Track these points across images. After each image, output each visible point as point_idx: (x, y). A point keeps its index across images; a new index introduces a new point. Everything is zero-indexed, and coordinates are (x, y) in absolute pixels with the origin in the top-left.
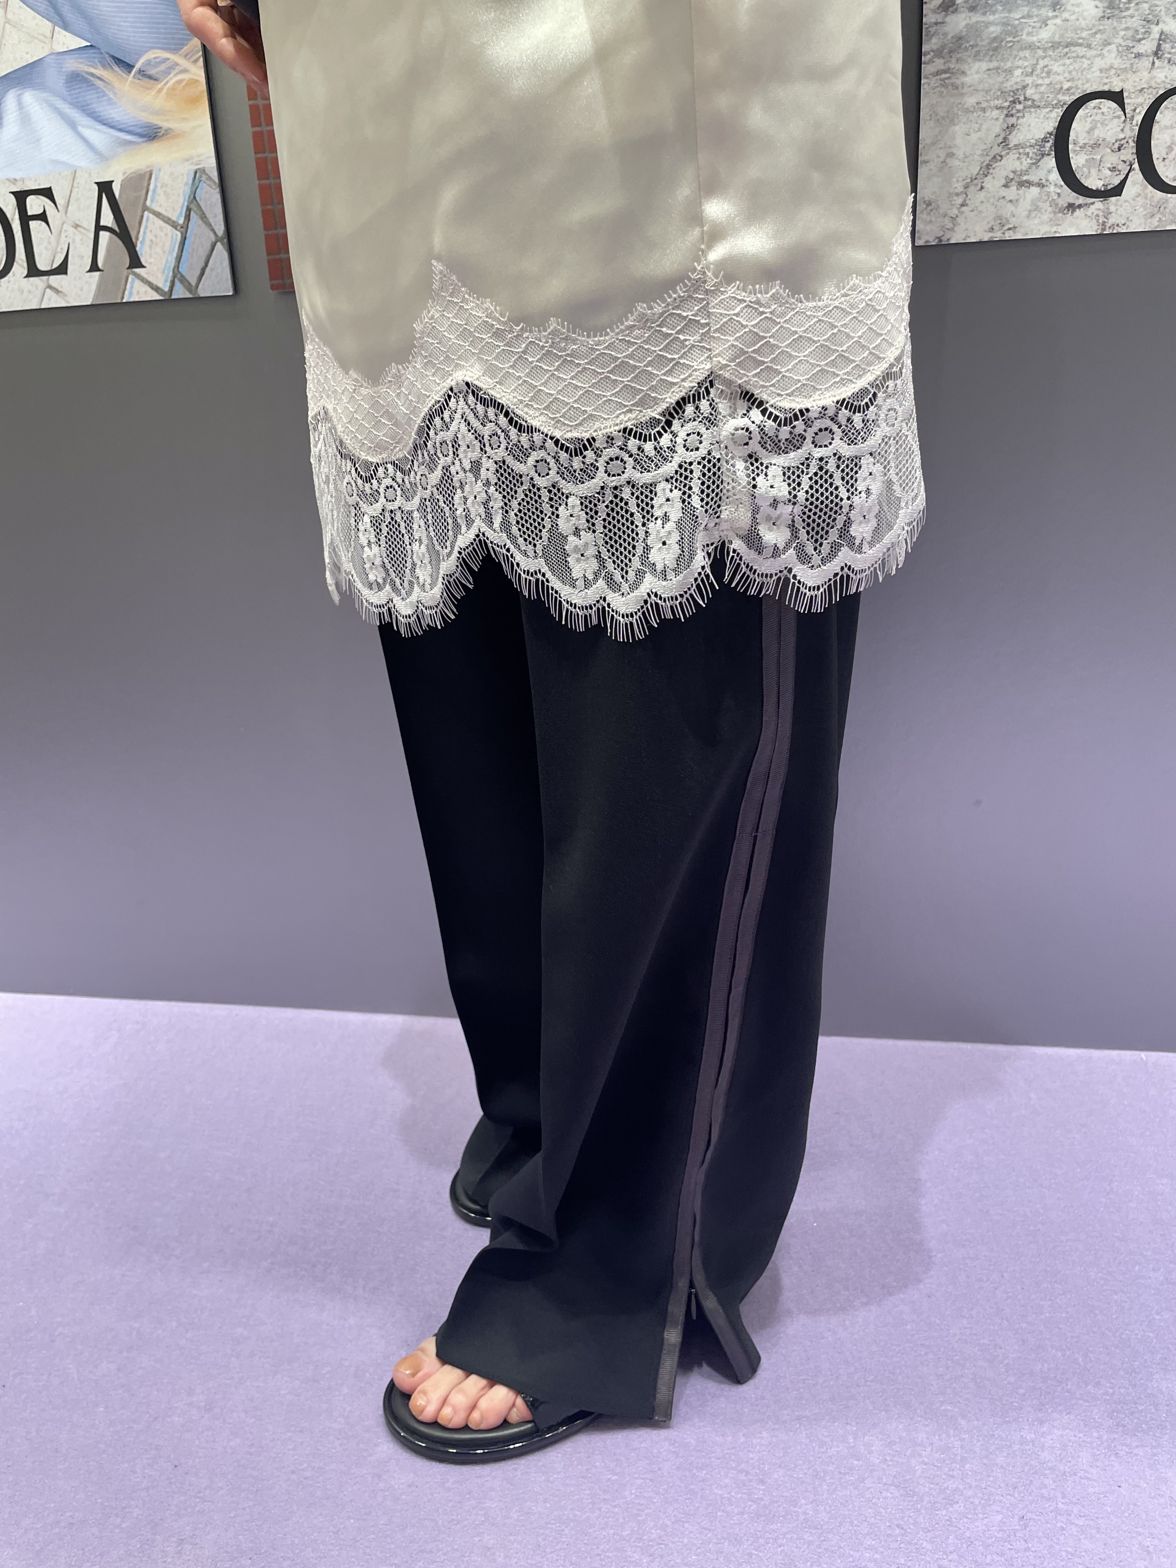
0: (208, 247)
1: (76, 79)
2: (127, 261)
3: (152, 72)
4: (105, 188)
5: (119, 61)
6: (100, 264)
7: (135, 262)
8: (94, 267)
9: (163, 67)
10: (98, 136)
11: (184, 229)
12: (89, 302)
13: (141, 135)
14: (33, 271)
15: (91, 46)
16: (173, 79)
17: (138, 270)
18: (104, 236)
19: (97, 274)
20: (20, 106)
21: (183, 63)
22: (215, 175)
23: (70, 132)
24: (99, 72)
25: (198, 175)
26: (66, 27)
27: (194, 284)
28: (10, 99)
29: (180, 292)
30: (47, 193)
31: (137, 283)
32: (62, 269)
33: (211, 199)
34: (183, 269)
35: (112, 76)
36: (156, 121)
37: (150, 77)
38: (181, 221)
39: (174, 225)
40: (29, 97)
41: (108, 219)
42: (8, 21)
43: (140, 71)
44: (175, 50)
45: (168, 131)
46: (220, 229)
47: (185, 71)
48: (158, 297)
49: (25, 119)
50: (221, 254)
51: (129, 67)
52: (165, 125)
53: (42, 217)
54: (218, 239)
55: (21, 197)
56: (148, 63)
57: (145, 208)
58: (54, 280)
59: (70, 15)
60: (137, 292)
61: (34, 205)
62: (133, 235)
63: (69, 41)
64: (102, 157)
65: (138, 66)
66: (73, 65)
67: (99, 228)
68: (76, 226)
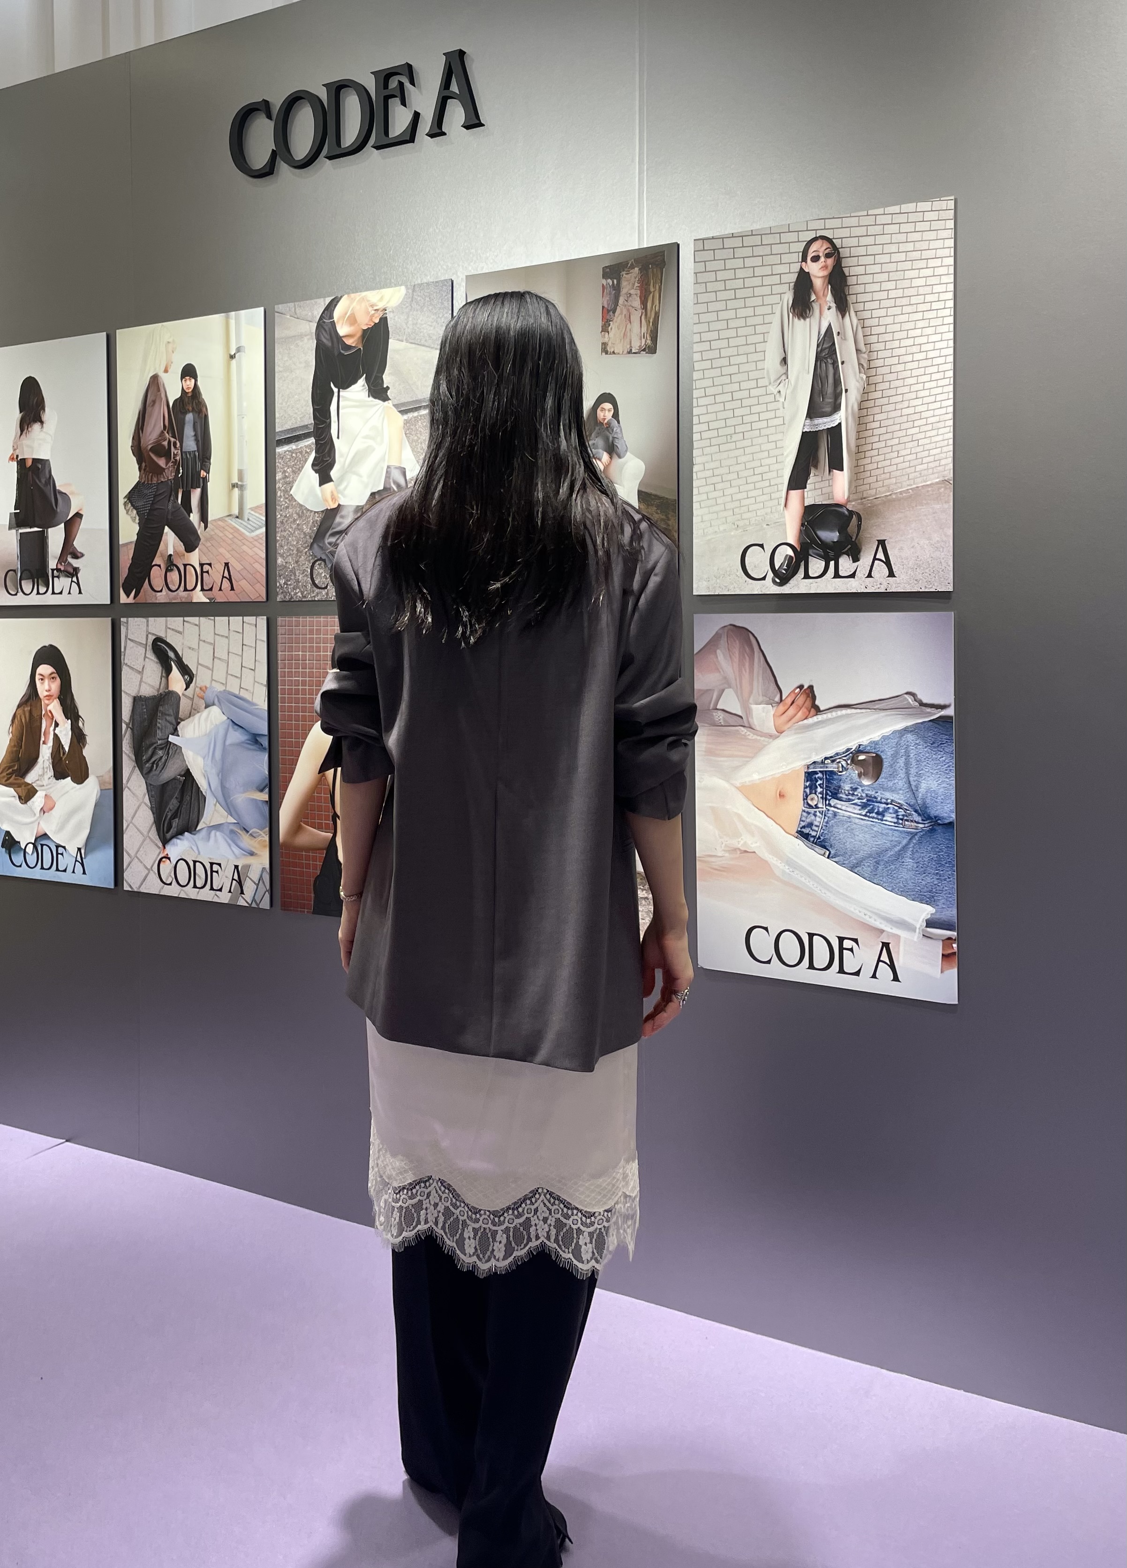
0: (264, 892)
1: (232, 831)
2: (240, 892)
3: (254, 835)
4: (236, 867)
5: (245, 829)
6: (232, 891)
7: (242, 893)
8: (230, 891)
9: (257, 834)
10: (237, 851)
11: (258, 885)
12: (226, 902)
13: (249, 853)
14: (212, 889)
15: (238, 823)
16: (260, 838)
17: (243, 895)
18: (234, 882)
19: (230, 894)
20: (215, 833)
21: (264, 835)
22: (268, 870)
23: (228, 847)
24: (239, 831)
25: (264, 869)
26: (231, 816)
27: (258, 903)
28: (213, 833)
29: (254, 905)
30: (219, 865)
31: (242, 899)
32: (220, 890)
33: (267, 878)
34: (256, 898)
35: (243, 833)
36: (254, 850)
37: (253, 836)
38: (257, 883)
39: (255, 883)
40: (218, 833)
41: (236, 877)
42: (215, 810)
43: (251, 834)
44: (261, 830)
45: (256, 854)
46: (268, 887)
47: (263, 837)
48: (247, 905)
49: (216, 841)
50: (267, 895)
51: (247, 832)
52: (256, 852)
53: (217, 872)
54: (267, 891)
55: (212, 864)
56: (253, 832)
57: (247, 876)
58: (218, 893)
59: (233, 813)
60: (241, 902)
61: (215, 867)
62: (243, 883)
63: (231, 820)
64: (237, 857)
65: (250, 832)
66: (232, 827)
67: (233, 879)
68: (226, 877)
